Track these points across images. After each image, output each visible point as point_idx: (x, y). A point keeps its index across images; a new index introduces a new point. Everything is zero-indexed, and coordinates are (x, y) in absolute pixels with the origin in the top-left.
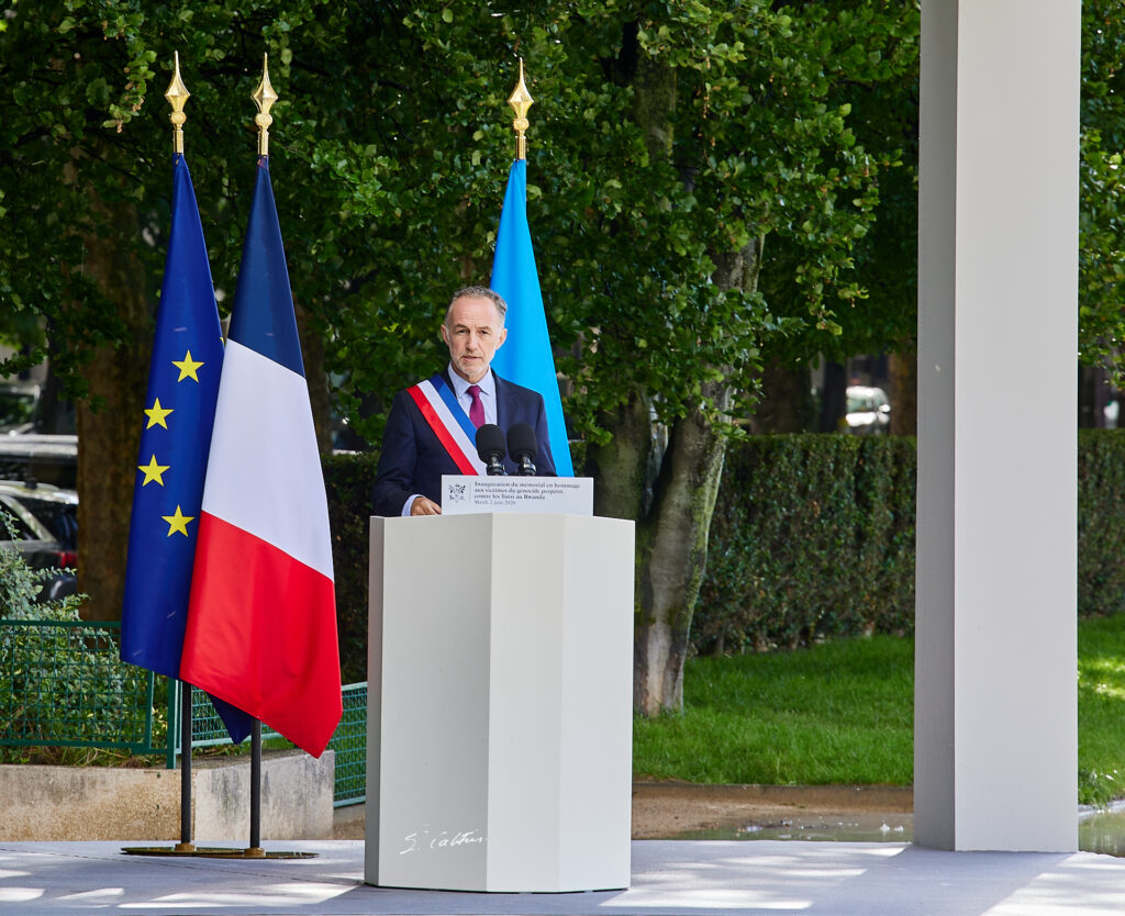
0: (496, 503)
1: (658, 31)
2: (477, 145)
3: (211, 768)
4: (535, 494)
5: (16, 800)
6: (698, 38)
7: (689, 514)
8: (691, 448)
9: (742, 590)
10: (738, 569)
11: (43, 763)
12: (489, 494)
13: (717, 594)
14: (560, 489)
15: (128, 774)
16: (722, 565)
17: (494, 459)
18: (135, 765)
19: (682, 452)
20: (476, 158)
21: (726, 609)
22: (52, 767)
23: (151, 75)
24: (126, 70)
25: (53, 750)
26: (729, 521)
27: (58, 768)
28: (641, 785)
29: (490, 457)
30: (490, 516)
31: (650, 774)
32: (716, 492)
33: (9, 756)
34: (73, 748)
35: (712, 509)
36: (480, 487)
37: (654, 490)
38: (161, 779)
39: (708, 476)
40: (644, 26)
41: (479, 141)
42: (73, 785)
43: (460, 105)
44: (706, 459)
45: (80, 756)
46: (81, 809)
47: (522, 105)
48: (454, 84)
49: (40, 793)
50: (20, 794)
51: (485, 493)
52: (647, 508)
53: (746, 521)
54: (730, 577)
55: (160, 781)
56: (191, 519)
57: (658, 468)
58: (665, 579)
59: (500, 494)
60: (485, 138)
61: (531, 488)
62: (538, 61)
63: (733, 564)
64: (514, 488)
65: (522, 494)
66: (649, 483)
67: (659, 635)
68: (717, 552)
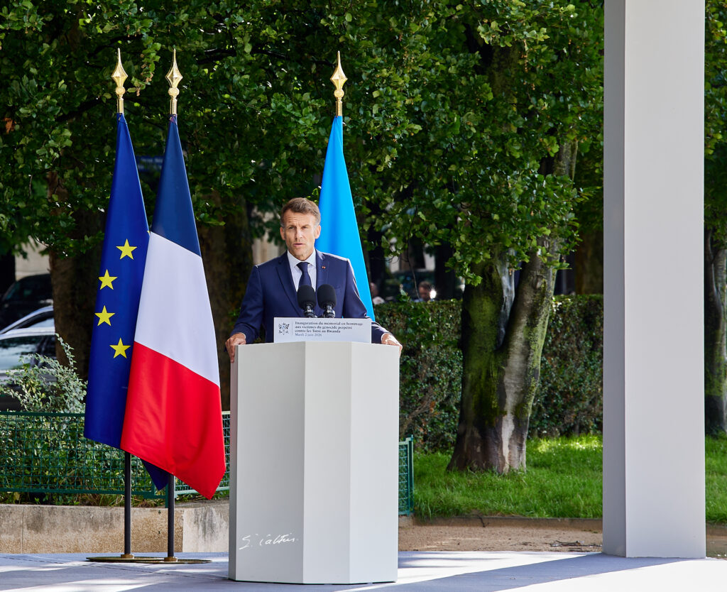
0: (309, 335)
1: (490, 25)
2: (375, 101)
3: (194, 507)
4: (334, 330)
5: (69, 528)
6: (517, 28)
7: (528, 343)
8: (528, 302)
9: (590, 394)
10: (586, 381)
11: (89, 504)
12: (305, 329)
13: (572, 397)
14: (350, 326)
15: (140, 511)
16: (574, 378)
17: (309, 307)
18: (147, 506)
19: (523, 305)
20: (375, 109)
21: (578, 406)
22: (93, 507)
23: (158, 58)
24: (142, 56)
25: (95, 496)
26: (579, 349)
27: (97, 508)
28: (493, 518)
29: (306, 306)
30: (304, 343)
31: (498, 511)
32: (546, 330)
33: (66, 500)
34: (107, 495)
35: (543, 341)
36: (298, 325)
37: (506, 330)
38: (161, 514)
39: (540, 320)
40: (482, 23)
41: (376, 98)
42: (105, 518)
43: (364, 77)
44: (538, 309)
45: (112, 500)
46: (110, 534)
47: (339, 81)
48: (359, 64)
49: (84, 524)
50: (72, 525)
51: (302, 329)
52: (501, 340)
53: (592, 350)
54: (581, 386)
55: (160, 516)
56: (128, 346)
57: (508, 315)
58: (513, 386)
59: (311, 329)
60: (380, 96)
61: (331, 326)
62: (414, 45)
63: (582, 376)
64: (320, 326)
65: (326, 330)
66: (502, 325)
67: (509, 423)
68: (571, 369)
